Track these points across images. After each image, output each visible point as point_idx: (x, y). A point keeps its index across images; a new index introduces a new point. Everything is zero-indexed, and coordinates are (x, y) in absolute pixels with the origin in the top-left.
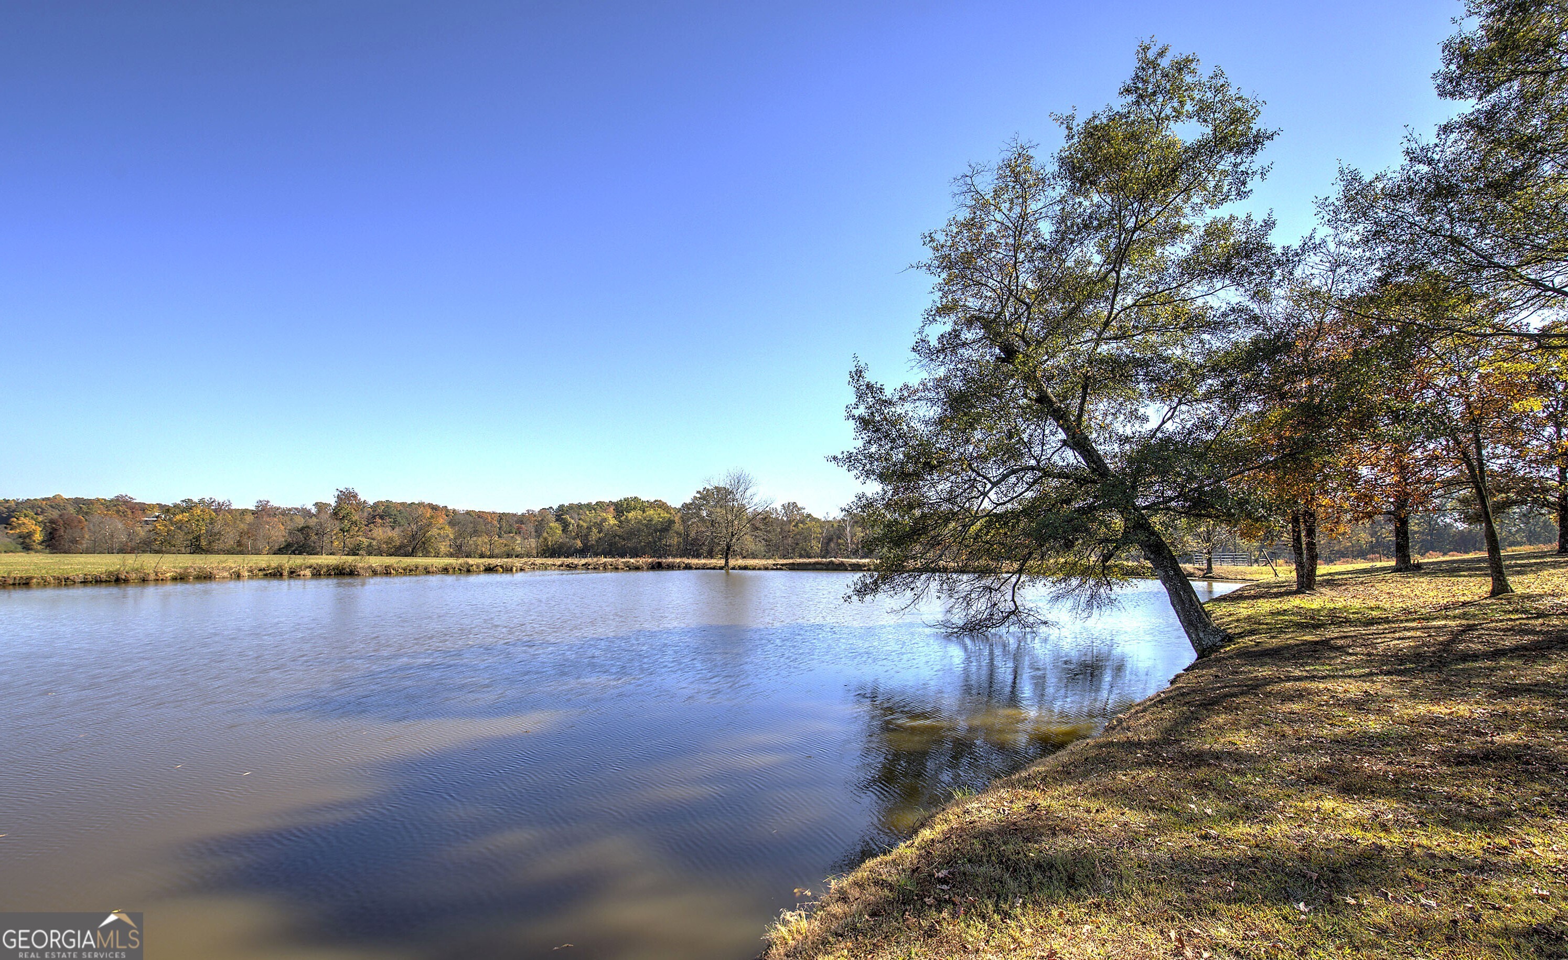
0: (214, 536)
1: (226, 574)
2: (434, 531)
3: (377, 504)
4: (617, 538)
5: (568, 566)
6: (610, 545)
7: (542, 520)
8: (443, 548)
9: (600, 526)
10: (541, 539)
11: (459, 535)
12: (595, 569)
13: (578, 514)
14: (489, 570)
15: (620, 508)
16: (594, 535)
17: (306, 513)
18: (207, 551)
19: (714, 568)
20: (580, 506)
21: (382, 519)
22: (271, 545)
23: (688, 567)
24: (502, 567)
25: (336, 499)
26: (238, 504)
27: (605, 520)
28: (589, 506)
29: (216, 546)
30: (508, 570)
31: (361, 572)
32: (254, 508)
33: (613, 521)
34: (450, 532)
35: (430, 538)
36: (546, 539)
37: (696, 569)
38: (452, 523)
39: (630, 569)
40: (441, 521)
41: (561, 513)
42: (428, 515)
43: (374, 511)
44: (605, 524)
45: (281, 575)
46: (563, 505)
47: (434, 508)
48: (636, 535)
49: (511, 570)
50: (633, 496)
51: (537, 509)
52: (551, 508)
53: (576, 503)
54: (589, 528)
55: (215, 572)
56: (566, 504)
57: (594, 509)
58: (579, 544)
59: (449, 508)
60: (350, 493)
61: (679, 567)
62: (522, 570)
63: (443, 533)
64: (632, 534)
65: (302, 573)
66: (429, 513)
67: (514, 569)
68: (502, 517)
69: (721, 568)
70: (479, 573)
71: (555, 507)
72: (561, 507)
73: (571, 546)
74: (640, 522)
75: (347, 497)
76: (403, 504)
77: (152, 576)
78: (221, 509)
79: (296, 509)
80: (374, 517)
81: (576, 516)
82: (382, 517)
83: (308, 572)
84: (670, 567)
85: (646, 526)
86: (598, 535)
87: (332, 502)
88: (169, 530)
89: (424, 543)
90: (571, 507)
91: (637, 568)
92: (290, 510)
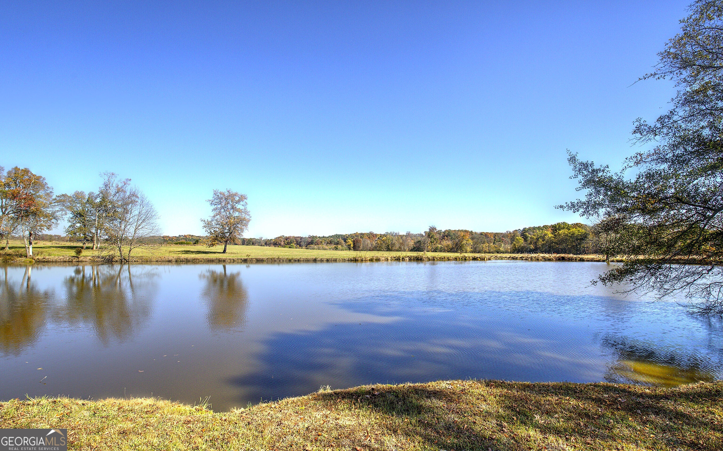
0: (393, 245)
1: (384, 259)
2: (464, 242)
3: (445, 231)
4: (554, 244)
5: (513, 258)
6: (550, 247)
7: (514, 236)
8: (469, 249)
9: (543, 238)
10: (513, 245)
11: (476, 243)
12: (526, 260)
13: (533, 232)
14: (475, 259)
15: (555, 228)
16: (541, 241)
17: (422, 235)
18: (391, 250)
19: (599, 261)
20: (534, 228)
21: (447, 237)
22: (409, 248)
23: (582, 260)
24: (480, 258)
25: (429, 230)
26: (401, 233)
27: (546, 235)
28: (539, 228)
29: (393, 248)
30: (483, 259)
31: (424, 259)
32: (405, 234)
33: (550, 235)
34: (471, 242)
35: (463, 245)
36: (514, 245)
37: (587, 261)
38: (472, 239)
39: (545, 260)
40: (467, 237)
41: (524, 233)
42: (462, 235)
43: (444, 234)
44: (546, 237)
45: (400, 259)
46: (525, 228)
47: (466, 231)
48: (564, 242)
49: (484, 259)
50: (562, 221)
51: (511, 230)
52: (520, 229)
53: (532, 226)
54: (538, 239)
55: (381, 258)
56: (527, 227)
57: (542, 229)
58: (532, 247)
59: (473, 231)
60: (433, 227)
61: (576, 259)
62: (489, 259)
63: (468, 243)
64: (562, 241)
65: (406, 259)
66: (462, 234)
67: (486, 259)
68: (496, 235)
69: (604, 261)
70: (470, 260)
71: (521, 229)
72: (524, 229)
73: (528, 248)
74: (567, 235)
75: (432, 229)
76: (455, 231)
77: (364, 259)
78: (397, 235)
79: (419, 234)
80: (444, 236)
81: (532, 233)
82: (447, 236)
83: (407, 259)
84: (570, 260)
85: (571, 237)
86: (542, 242)
87: (428, 230)
88: (381, 243)
89: (461, 247)
90: (530, 229)
91: (550, 260)
92: (417, 234)
